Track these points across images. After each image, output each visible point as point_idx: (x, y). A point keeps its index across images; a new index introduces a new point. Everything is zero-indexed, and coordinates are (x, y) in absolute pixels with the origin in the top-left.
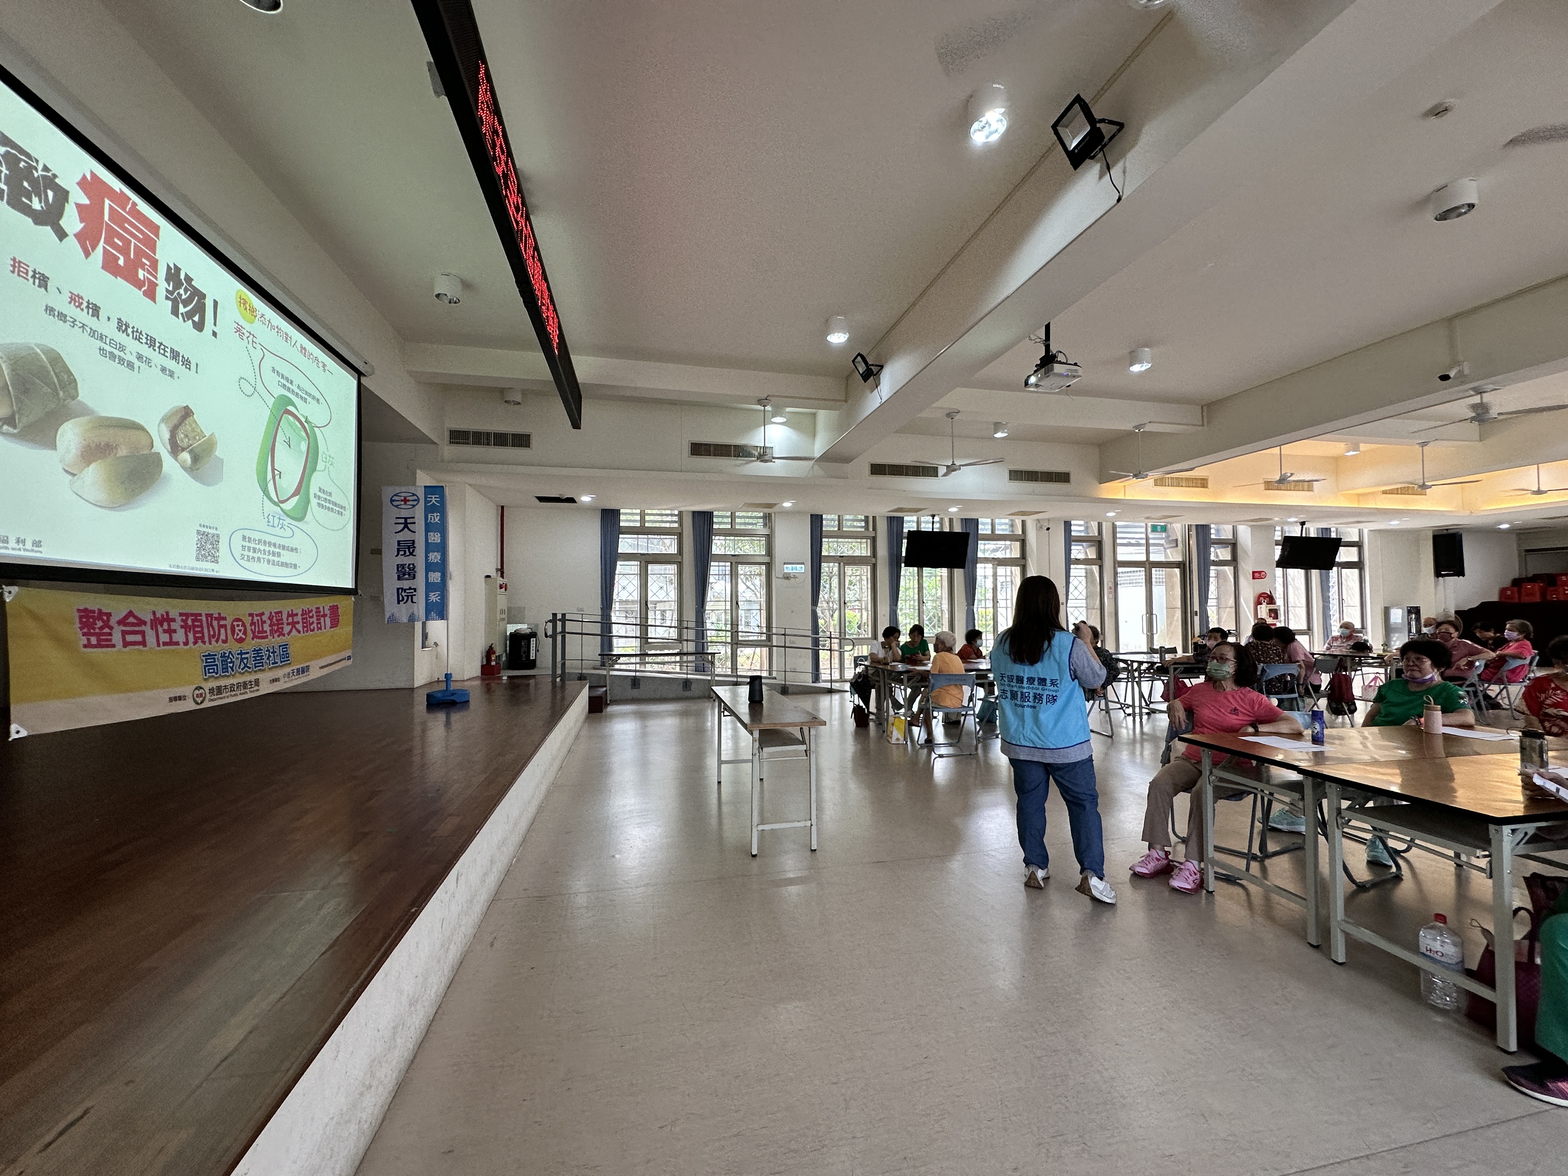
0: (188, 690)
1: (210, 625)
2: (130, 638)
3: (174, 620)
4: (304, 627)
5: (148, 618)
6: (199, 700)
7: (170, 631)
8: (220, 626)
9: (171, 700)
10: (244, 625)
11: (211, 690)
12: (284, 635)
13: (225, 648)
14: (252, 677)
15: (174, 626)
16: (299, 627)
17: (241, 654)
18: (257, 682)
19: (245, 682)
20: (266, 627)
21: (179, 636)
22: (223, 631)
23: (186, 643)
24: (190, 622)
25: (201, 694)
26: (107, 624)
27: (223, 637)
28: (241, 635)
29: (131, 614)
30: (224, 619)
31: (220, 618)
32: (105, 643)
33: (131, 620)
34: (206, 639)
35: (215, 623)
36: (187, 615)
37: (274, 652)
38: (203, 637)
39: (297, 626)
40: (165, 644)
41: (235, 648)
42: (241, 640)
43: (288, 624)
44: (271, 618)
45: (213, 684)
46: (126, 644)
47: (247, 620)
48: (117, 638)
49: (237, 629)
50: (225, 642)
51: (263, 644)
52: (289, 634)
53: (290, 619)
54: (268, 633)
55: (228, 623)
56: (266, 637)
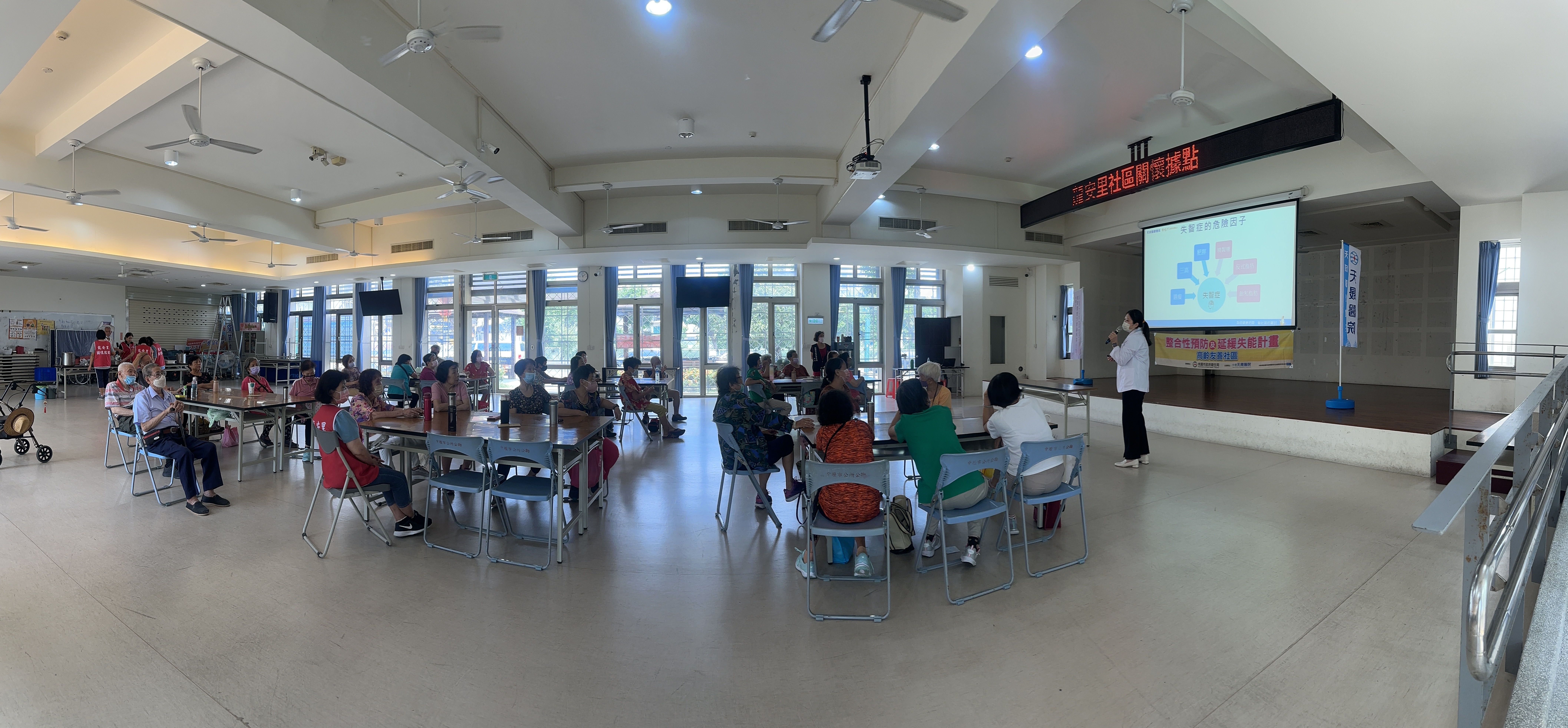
0: (1191, 362)
1: (1201, 342)
2: (1177, 345)
3: (1189, 341)
4: (1248, 345)
5: (1182, 340)
6: (1195, 366)
7: (1188, 344)
8: (1205, 343)
9: (1186, 364)
10: (1215, 343)
11: (1199, 364)
12: (1235, 348)
13: (1206, 351)
14: (1216, 362)
15: (1189, 342)
16: (1246, 345)
17: (1212, 353)
18: (1218, 365)
19: (1212, 364)
20: (1226, 344)
21: (1190, 346)
22: (1206, 345)
23: (1192, 348)
24: (1194, 342)
25: (1195, 364)
26: (1172, 342)
27: (1206, 347)
28: (1213, 346)
29: (1178, 339)
30: (1207, 341)
31: (1206, 340)
32: (1171, 346)
33: (1178, 340)
34: (1200, 347)
35: (1203, 342)
36: (1194, 339)
37: (1228, 355)
38: (1198, 347)
39: (1244, 345)
40: (1186, 348)
41: (1210, 351)
42: (1213, 349)
43: (1238, 344)
44: (1229, 341)
45: (1201, 362)
46: (1176, 347)
47: (1217, 342)
48: (1174, 345)
49: (1212, 344)
50: (1206, 348)
51: (1223, 351)
52: (1238, 348)
53: (1240, 342)
54: (1227, 347)
55: (1208, 342)
56: (1225, 348)
